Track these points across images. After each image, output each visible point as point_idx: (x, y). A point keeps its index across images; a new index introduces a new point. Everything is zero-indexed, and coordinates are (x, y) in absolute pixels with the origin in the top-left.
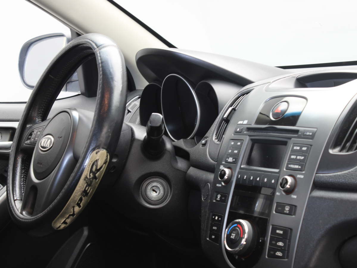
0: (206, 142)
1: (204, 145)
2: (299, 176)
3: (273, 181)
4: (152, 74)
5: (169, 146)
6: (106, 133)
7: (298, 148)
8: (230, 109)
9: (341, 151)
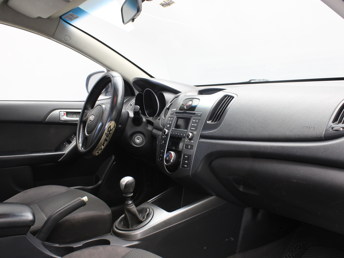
0: (160, 118)
1: (159, 119)
2: (194, 133)
3: (184, 135)
4: (140, 89)
5: (144, 120)
6: (114, 114)
7: (195, 121)
8: (170, 104)
9: (212, 122)
